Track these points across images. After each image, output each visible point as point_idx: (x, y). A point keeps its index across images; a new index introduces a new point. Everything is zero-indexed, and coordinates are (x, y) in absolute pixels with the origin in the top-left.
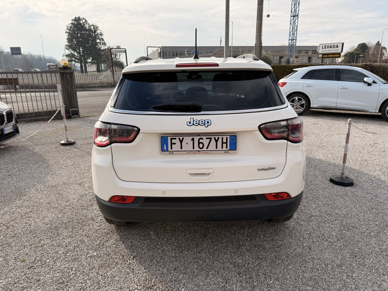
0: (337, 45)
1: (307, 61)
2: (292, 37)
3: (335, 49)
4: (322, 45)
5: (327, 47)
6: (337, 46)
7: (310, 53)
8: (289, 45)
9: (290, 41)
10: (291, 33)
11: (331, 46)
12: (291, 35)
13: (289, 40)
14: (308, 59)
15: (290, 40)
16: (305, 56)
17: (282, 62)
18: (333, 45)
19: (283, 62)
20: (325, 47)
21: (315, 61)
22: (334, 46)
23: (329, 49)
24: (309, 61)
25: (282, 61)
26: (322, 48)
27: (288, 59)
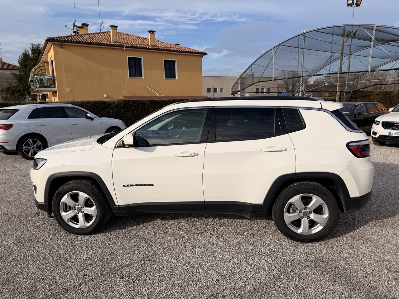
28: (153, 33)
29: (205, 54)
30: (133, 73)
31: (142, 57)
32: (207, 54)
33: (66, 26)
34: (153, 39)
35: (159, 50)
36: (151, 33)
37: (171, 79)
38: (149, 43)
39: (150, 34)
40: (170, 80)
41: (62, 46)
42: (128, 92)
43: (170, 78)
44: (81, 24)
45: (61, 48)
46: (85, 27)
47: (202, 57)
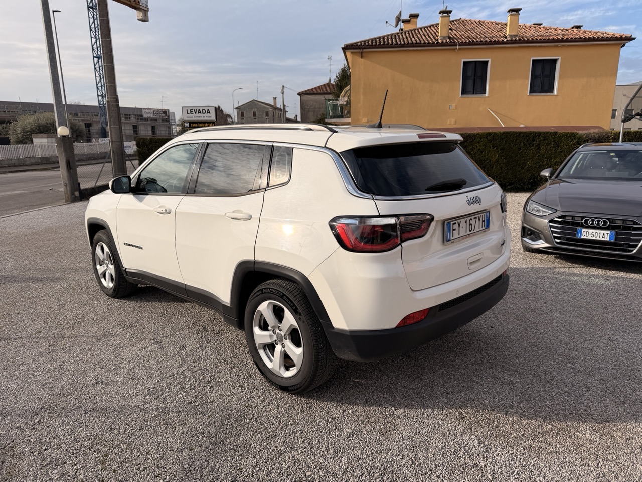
0: (208, 110)
1: (132, 132)
2: (102, 91)
3: (206, 115)
4: (187, 108)
5: (194, 112)
6: (208, 112)
7: (133, 119)
8: (100, 104)
9: (100, 98)
10: (100, 85)
11: (199, 110)
12: (100, 88)
13: (98, 96)
14: (132, 128)
15: (100, 96)
16: (128, 123)
17: (93, 132)
18: (203, 110)
19: (95, 133)
20: (191, 112)
21: (144, 132)
22: (204, 112)
23: (197, 115)
24: (134, 131)
25: (91, 131)
26: (187, 113)
27: (101, 128)
28: (517, 13)
29: (630, 39)
30: (470, 87)
31: (489, 58)
32: (634, 39)
33: (387, 22)
34: (515, 23)
35: (524, 42)
36: (515, 13)
37: (542, 94)
38: (508, 33)
39: (511, 15)
40: (539, 97)
41: (363, 55)
42: (456, 121)
43: (541, 92)
44: (409, 15)
45: (362, 57)
46: (414, 20)
47: (624, 45)
